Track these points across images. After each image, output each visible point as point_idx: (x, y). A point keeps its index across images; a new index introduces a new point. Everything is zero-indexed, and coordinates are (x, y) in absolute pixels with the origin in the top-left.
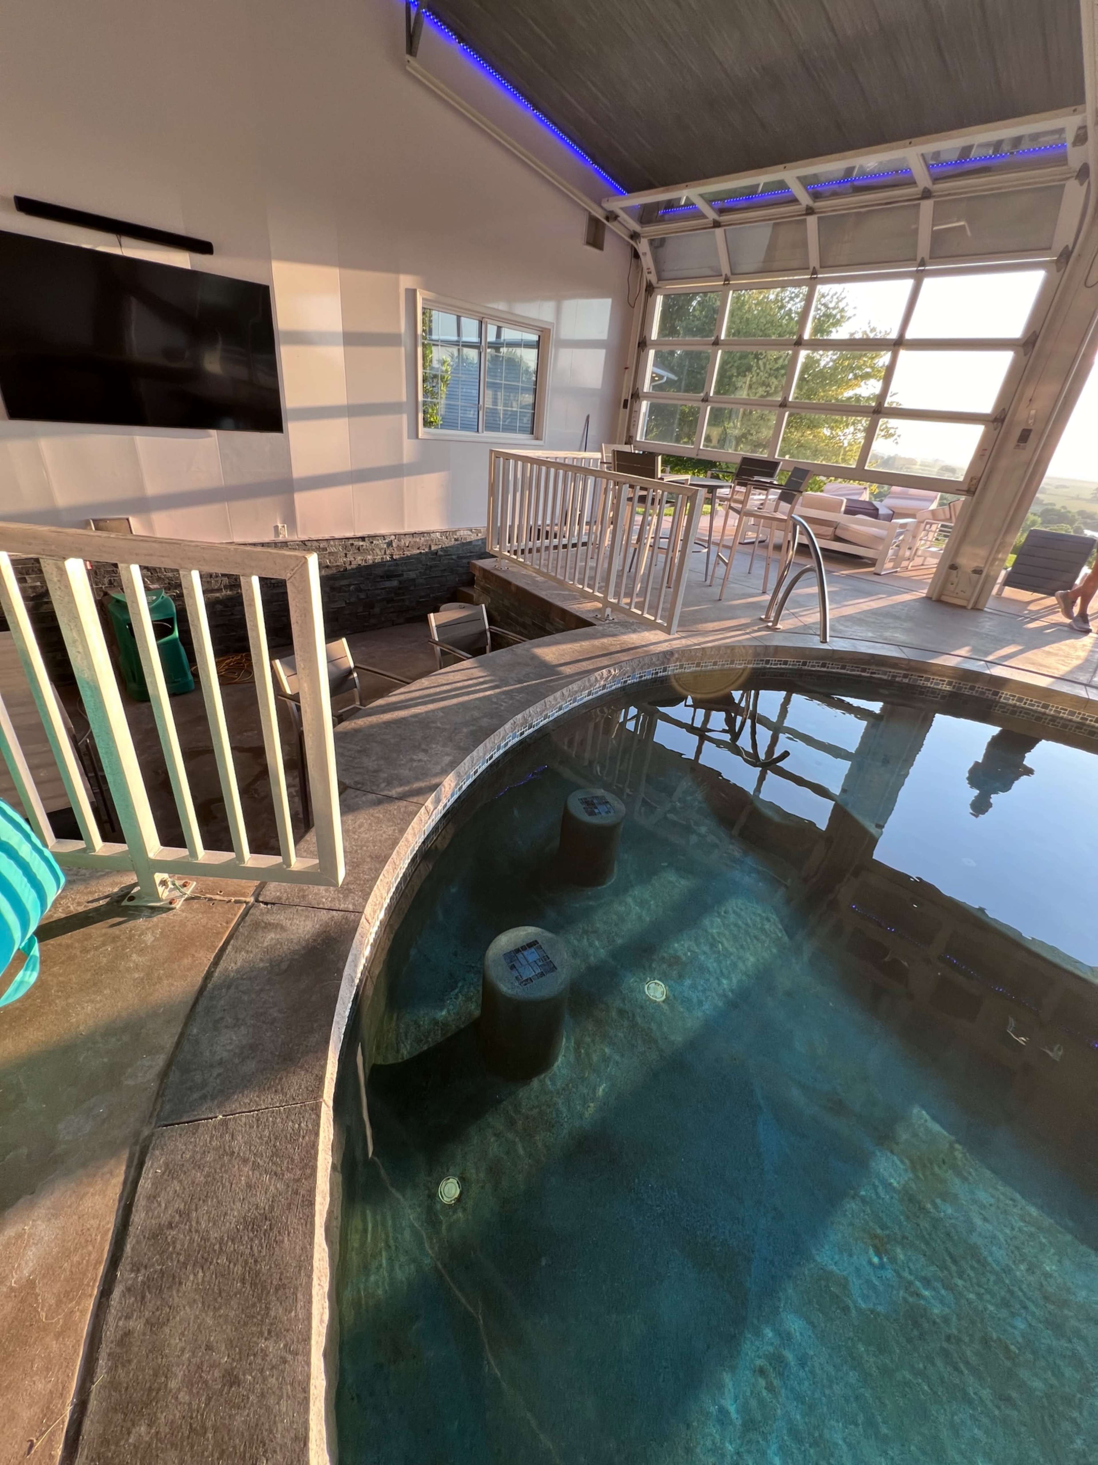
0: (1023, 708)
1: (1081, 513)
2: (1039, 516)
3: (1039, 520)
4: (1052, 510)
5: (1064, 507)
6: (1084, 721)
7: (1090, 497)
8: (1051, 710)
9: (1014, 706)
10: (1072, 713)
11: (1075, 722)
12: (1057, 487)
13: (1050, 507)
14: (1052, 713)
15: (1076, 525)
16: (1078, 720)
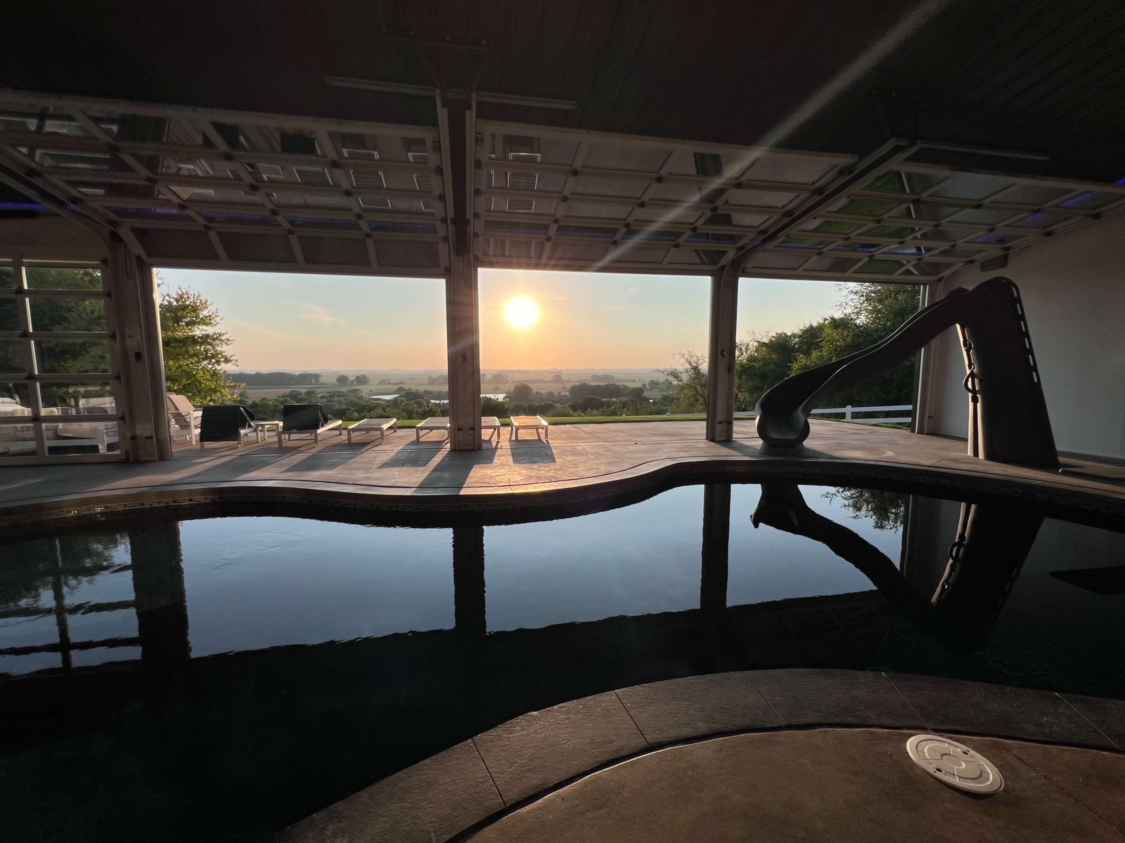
0: (129, 510)
1: (426, 392)
2: (404, 397)
3: (405, 399)
4: (410, 393)
5: (416, 390)
6: (151, 506)
7: (427, 383)
8: (146, 505)
9: (124, 510)
10: (159, 503)
11: (163, 507)
12: (409, 380)
13: (408, 391)
14: (148, 506)
15: (425, 398)
16: (164, 505)
